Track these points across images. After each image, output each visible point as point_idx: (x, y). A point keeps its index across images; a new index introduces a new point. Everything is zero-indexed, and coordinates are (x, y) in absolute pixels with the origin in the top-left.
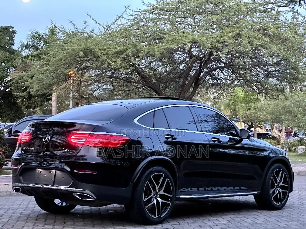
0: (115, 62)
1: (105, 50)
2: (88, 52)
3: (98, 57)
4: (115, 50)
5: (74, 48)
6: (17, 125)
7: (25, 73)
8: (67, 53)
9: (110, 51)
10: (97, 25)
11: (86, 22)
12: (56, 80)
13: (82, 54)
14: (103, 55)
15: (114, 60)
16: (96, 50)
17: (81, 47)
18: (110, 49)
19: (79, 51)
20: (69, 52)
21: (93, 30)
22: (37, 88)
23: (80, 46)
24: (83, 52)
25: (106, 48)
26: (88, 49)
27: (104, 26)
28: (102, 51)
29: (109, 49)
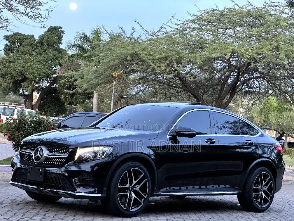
0: (159, 67)
1: (151, 55)
2: (135, 56)
3: (144, 61)
4: (160, 56)
5: (122, 52)
6: (65, 120)
7: (76, 73)
8: (115, 56)
9: (155, 56)
10: (143, 31)
11: (133, 28)
12: (103, 80)
13: (129, 58)
14: (149, 60)
15: (158, 65)
16: (142, 55)
17: (129, 52)
18: (156, 55)
19: (126, 55)
20: (117, 56)
21: (140, 36)
22: (86, 87)
23: (128, 50)
24: (131, 56)
25: (151, 53)
26: (134, 54)
27: (150, 33)
28: (148, 56)
29: (154, 55)
